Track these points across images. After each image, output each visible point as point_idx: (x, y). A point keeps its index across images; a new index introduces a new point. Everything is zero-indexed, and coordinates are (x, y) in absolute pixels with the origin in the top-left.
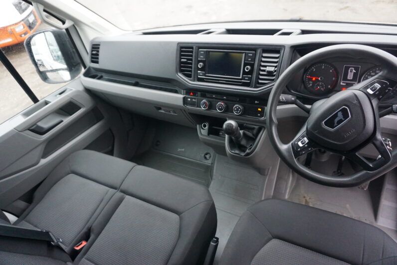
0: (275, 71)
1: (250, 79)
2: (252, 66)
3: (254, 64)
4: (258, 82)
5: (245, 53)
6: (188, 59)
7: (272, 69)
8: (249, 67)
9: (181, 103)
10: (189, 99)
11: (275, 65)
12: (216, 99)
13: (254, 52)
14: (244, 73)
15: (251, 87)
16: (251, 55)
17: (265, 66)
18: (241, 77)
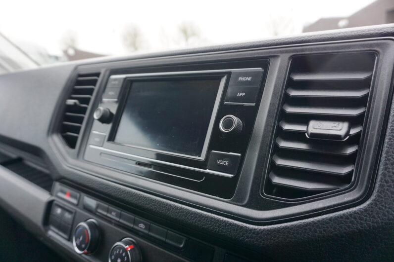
0: (354, 140)
1: (236, 166)
2: (249, 116)
3: (254, 111)
4: (269, 181)
5: (229, 74)
6: (80, 100)
7: (340, 129)
8: (236, 120)
9: (37, 217)
10: (59, 211)
11: (354, 112)
12: (119, 225)
13: (260, 69)
14: (219, 141)
15: (238, 202)
16: (249, 79)
17: (305, 119)
18: (202, 158)
